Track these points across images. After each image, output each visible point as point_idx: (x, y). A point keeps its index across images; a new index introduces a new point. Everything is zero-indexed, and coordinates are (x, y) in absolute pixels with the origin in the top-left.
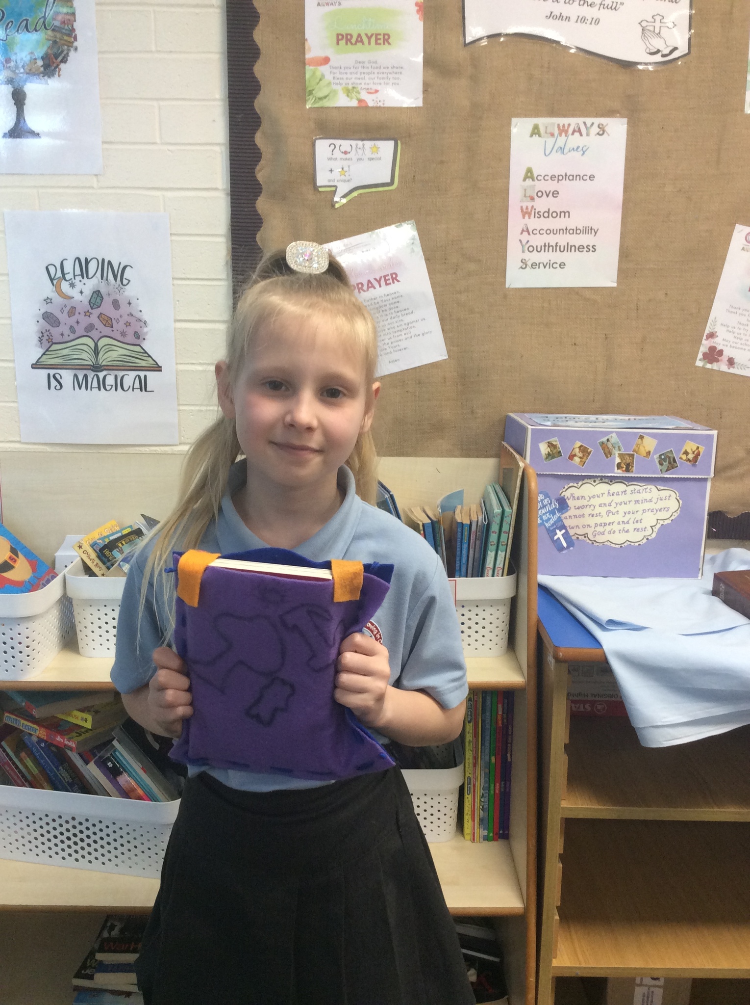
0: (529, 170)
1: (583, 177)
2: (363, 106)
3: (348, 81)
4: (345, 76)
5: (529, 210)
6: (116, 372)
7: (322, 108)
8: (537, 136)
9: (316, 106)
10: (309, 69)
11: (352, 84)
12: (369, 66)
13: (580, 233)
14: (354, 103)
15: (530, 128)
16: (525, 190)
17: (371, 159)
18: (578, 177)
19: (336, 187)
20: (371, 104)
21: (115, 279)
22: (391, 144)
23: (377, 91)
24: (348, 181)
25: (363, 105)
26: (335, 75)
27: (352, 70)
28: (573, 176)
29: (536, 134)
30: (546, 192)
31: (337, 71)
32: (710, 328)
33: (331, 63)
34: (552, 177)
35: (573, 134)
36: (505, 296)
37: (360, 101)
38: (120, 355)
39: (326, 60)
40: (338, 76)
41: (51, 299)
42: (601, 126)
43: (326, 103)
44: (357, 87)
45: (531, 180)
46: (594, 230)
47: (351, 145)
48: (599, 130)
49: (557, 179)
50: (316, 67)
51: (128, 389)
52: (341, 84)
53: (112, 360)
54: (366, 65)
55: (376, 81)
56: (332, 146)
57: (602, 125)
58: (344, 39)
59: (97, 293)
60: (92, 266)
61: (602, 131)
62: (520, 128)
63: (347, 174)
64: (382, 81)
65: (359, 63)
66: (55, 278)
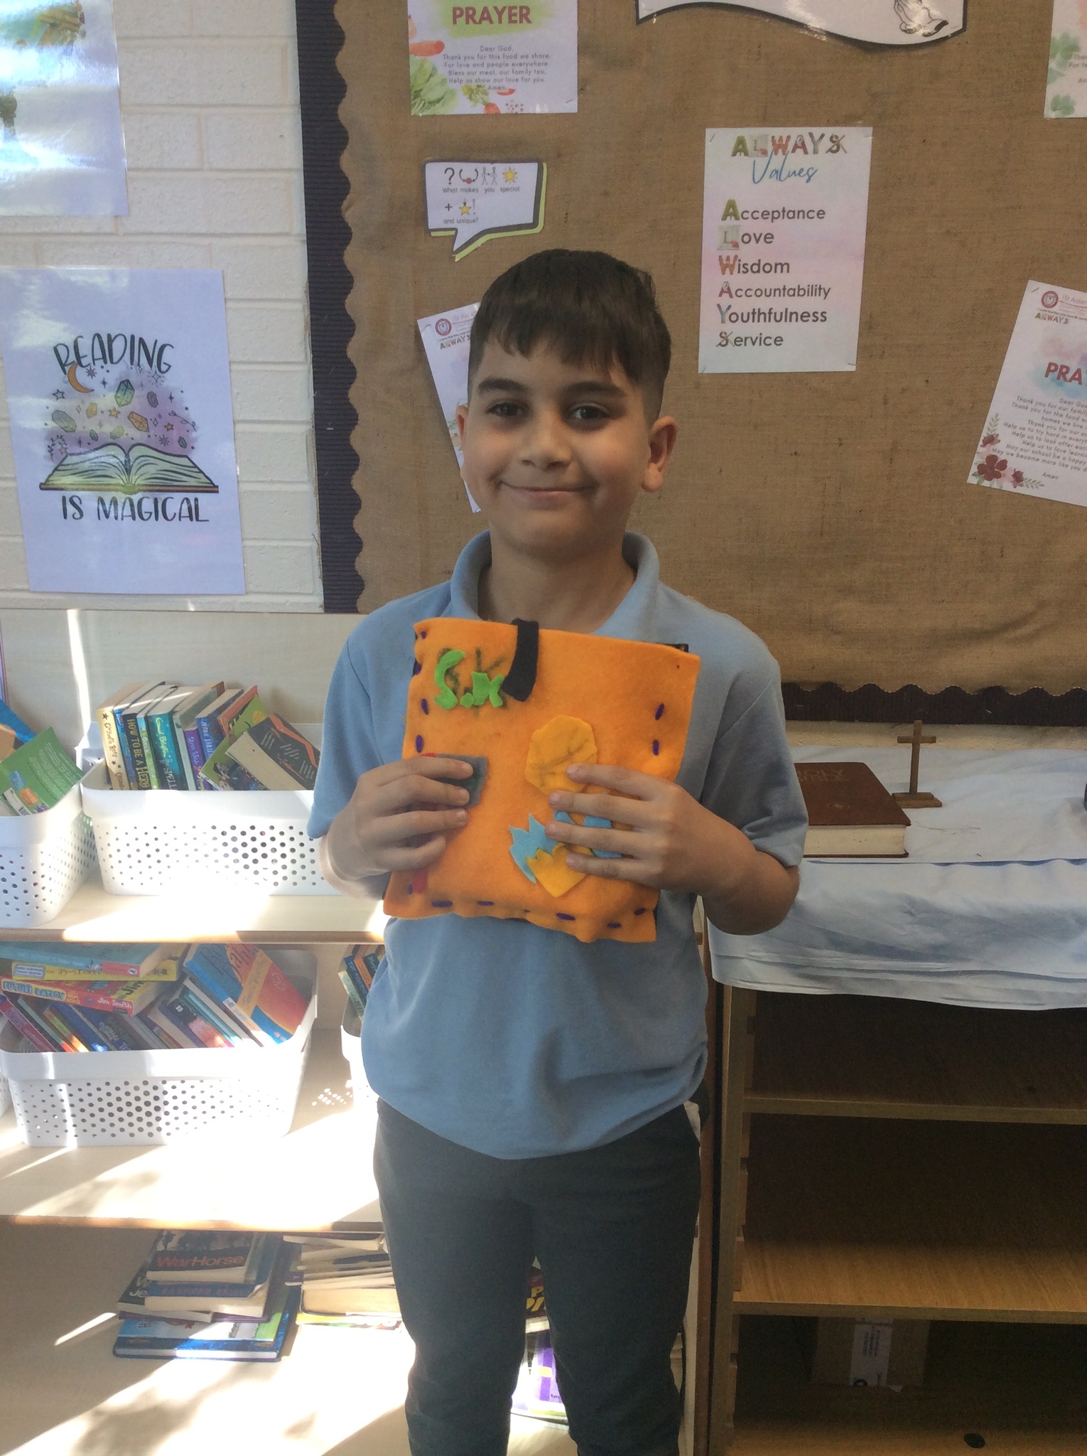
0: (731, 205)
1: (808, 213)
2: (492, 114)
3: (470, 77)
4: (465, 70)
5: (732, 263)
6: (157, 495)
7: (434, 116)
8: (742, 153)
9: (425, 113)
10: (415, 61)
11: (476, 81)
12: (501, 54)
13: (804, 295)
14: (479, 109)
15: (732, 143)
16: (726, 233)
17: (504, 190)
18: (801, 213)
19: (456, 230)
20: (504, 110)
21: (150, 361)
22: (534, 166)
23: (511, 91)
24: (474, 221)
25: (492, 111)
26: (451, 69)
27: (477, 61)
28: (794, 212)
29: (740, 151)
30: (755, 235)
31: (454, 62)
32: (989, 430)
33: (444, 52)
34: (765, 214)
35: (794, 151)
36: (698, 386)
37: (488, 106)
38: (161, 470)
39: (439, 47)
40: (456, 69)
41: (63, 393)
42: (834, 139)
43: (440, 110)
44: (484, 86)
45: (733, 218)
46: (824, 289)
47: (476, 170)
48: (833, 144)
49: (770, 216)
50: (423, 57)
51: (174, 516)
52: (461, 81)
53: (150, 477)
54: (496, 53)
55: (511, 76)
56: (450, 172)
57: (837, 137)
58: (463, 15)
59: (126, 383)
60: (118, 346)
61: (836, 145)
62: (718, 142)
63: (471, 211)
64: (519, 76)
65: (487, 49)
66: (68, 362)
